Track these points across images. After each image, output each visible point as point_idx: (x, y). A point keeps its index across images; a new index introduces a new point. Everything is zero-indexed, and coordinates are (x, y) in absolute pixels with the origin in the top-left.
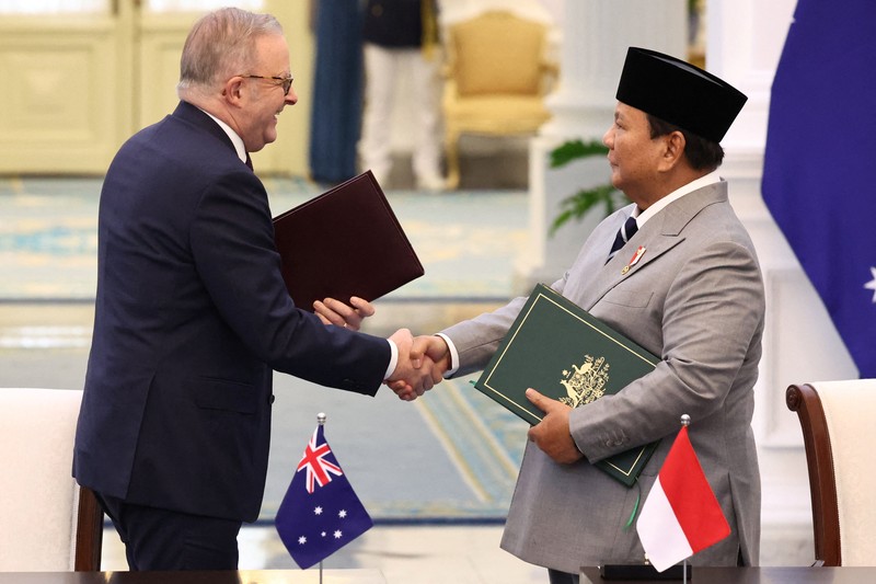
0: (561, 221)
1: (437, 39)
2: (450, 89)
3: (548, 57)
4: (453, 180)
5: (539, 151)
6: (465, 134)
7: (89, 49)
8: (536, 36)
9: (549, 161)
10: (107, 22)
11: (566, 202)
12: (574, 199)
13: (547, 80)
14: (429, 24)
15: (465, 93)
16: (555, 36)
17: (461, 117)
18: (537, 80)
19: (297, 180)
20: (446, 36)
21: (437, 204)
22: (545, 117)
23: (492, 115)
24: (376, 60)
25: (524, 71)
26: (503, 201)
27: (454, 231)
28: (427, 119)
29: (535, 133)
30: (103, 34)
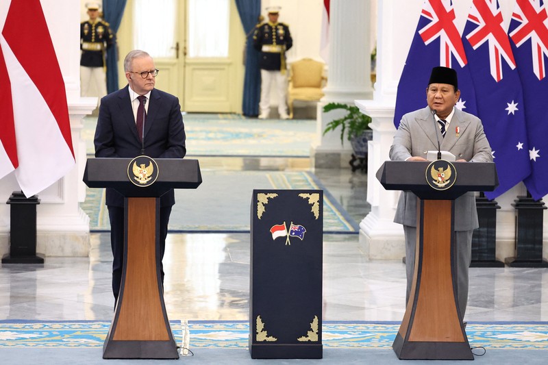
0: (327, 131)
1: (285, 68)
2: (291, 84)
3: (324, 74)
4: (291, 116)
5: (320, 106)
6: (295, 100)
7: (168, 69)
8: (320, 68)
9: (323, 110)
10: (175, 61)
11: (329, 124)
12: (332, 123)
13: (324, 82)
14: (282, 62)
15: (295, 86)
16: (326, 67)
17: (294, 94)
18: (320, 82)
19: (239, 115)
20: (289, 67)
21: (286, 123)
22: (323, 95)
23: (305, 94)
24: (265, 74)
25: (316, 79)
26: (308, 123)
27: (291, 133)
28: (282, 95)
29: (318, 100)
30: (174, 65)
